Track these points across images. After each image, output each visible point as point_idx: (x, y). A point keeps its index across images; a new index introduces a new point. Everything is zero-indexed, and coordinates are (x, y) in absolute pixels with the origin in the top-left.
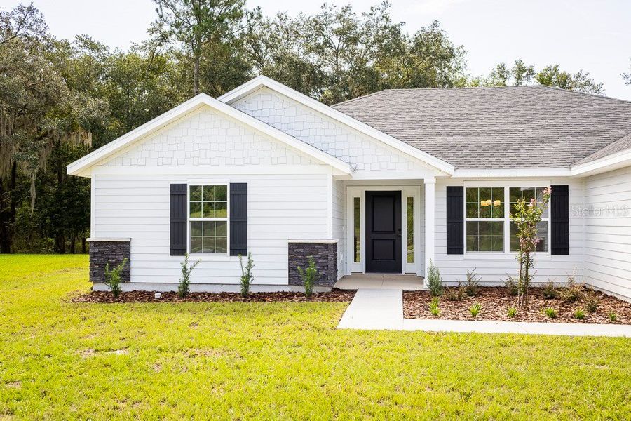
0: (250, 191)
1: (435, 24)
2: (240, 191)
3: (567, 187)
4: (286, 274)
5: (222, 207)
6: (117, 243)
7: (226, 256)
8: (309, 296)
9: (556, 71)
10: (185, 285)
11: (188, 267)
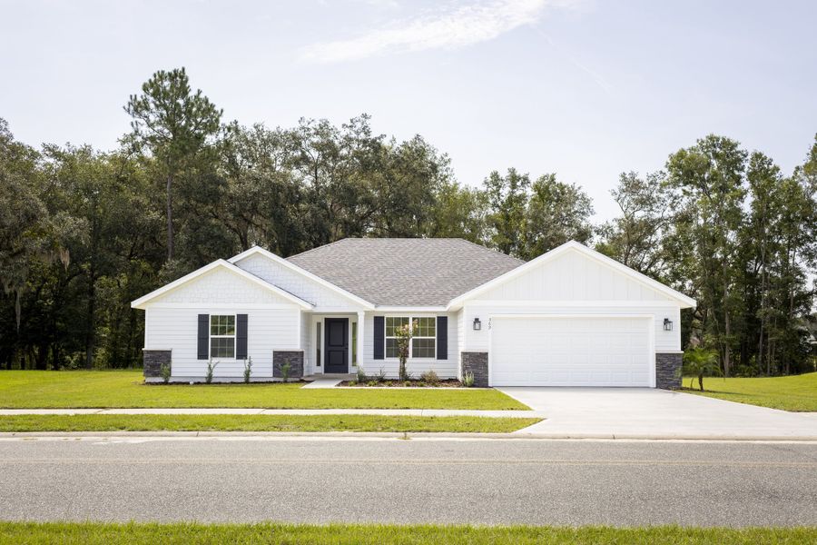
0: (249, 319)
1: (418, 137)
2: (243, 319)
3: (446, 317)
4: (271, 370)
5: (231, 330)
6: (162, 351)
7: (234, 360)
8: (286, 382)
9: (553, 180)
10: (210, 377)
11: (212, 366)
